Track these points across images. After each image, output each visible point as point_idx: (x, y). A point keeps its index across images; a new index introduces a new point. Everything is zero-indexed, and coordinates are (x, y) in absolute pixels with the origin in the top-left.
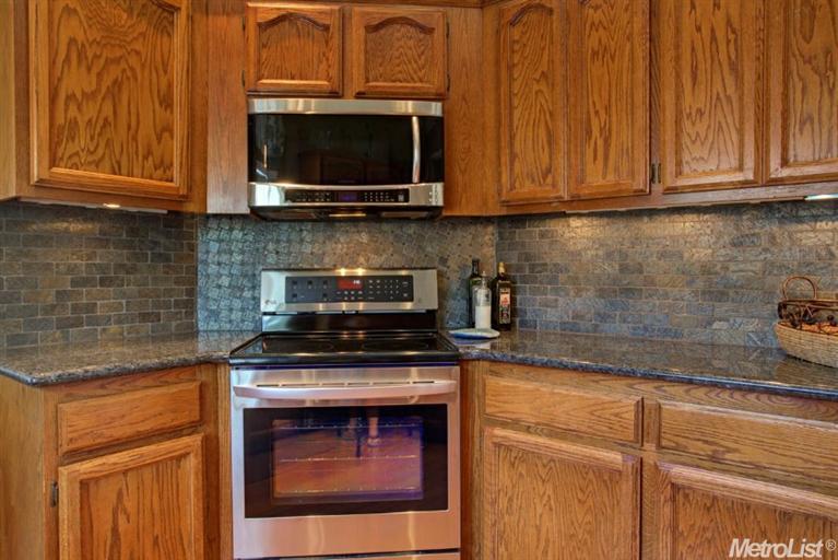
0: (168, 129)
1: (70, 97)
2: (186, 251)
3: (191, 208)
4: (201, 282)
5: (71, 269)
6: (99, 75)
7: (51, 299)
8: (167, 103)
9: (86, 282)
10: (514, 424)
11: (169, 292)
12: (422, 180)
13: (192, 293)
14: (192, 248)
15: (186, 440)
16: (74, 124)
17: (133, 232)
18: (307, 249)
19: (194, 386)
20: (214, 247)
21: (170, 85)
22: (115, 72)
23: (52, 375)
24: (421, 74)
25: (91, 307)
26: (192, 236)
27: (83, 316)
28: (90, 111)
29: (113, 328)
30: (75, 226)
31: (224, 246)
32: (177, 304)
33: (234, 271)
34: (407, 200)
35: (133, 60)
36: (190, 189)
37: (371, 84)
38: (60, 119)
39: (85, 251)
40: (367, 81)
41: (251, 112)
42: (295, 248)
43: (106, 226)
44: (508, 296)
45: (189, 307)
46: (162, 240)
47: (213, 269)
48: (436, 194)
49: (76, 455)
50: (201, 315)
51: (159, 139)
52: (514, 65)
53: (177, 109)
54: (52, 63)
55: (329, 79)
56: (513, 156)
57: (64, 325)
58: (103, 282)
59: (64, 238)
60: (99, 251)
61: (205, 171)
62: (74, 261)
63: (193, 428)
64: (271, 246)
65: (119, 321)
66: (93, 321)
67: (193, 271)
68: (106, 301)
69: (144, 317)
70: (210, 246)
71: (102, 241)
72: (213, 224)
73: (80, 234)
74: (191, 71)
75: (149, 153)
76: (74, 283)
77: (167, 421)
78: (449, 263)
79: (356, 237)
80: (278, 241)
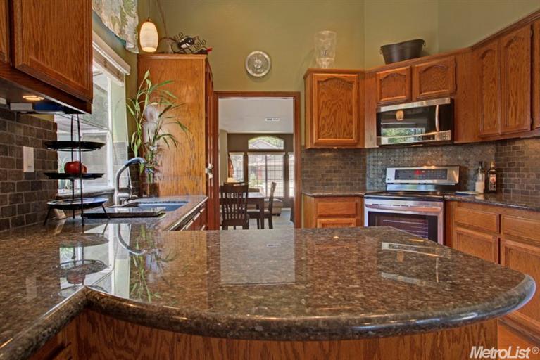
0: (351, 122)
1: (323, 118)
2: (362, 161)
3: (359, 146)
4: (367, 172)
5: (326, 168)
6: (331, 110)
7: (320, 177)
8: (350, 113)
9: (330, 172)
10: (463, 226)
11: (356, 175)
12: (440, 130)
13: (364, 176)
14: (364, 160)
15: (351, 219)
16: (324, 126)
17: (344, 155)
18: (406, 159)
19: (354, 203)
20: (372, 159)
21: (351, 107)
22: (335, 108)
23: (315, 194)
24: (443, 86)
25: (331, 180)
26: (365, 156)
27: (329, 183)
28: (328, 121)
29: (338, 187)
30: (327, 154)
31: (376, 159)
32: (359, 180)
33: (379, 168)
34: (434, 138)
35: (340, 103)
36: (358, 140)
37: (423, 94)
38: (320, 125)
39: (329, 162)
40: (421, 93)
41: (379, 111)
42: (401, 159)
43: (336, 154)
44: (495, 178)
45: (364, 181)
46: (353, 157)
47: (371, 167)
48: (447, 135)
49: (321, 216)
50: (367, 184)
51: (348, 125)
52: (483, 76)
53: (354, 114)
54: (318, 110)
55: (405, 95)
56: (483, 116)
57: (324, 185)
58: (335, 172)
59: (324, 158)
60: (334, 162)
61: (364, 134)
62: (326, 165)
63: (354, 216)
64: (392, 158)
65: (340, 185)
66: (332, 184)
67: (365, 168)
68: (335, 178)
69: (348, 184)
70: (370, 159)
71: (335, 158)
72: (372, 151)
73: (328, 157)
74: (358, 101)
75: (345, 130)
76: (326, 172)
77: (344, 212)
78: (470, 163)
79: (425, 153)
80: (395, 156)
